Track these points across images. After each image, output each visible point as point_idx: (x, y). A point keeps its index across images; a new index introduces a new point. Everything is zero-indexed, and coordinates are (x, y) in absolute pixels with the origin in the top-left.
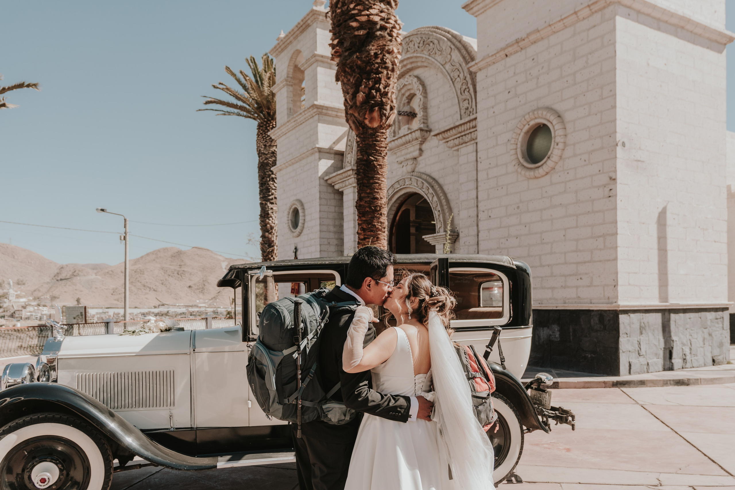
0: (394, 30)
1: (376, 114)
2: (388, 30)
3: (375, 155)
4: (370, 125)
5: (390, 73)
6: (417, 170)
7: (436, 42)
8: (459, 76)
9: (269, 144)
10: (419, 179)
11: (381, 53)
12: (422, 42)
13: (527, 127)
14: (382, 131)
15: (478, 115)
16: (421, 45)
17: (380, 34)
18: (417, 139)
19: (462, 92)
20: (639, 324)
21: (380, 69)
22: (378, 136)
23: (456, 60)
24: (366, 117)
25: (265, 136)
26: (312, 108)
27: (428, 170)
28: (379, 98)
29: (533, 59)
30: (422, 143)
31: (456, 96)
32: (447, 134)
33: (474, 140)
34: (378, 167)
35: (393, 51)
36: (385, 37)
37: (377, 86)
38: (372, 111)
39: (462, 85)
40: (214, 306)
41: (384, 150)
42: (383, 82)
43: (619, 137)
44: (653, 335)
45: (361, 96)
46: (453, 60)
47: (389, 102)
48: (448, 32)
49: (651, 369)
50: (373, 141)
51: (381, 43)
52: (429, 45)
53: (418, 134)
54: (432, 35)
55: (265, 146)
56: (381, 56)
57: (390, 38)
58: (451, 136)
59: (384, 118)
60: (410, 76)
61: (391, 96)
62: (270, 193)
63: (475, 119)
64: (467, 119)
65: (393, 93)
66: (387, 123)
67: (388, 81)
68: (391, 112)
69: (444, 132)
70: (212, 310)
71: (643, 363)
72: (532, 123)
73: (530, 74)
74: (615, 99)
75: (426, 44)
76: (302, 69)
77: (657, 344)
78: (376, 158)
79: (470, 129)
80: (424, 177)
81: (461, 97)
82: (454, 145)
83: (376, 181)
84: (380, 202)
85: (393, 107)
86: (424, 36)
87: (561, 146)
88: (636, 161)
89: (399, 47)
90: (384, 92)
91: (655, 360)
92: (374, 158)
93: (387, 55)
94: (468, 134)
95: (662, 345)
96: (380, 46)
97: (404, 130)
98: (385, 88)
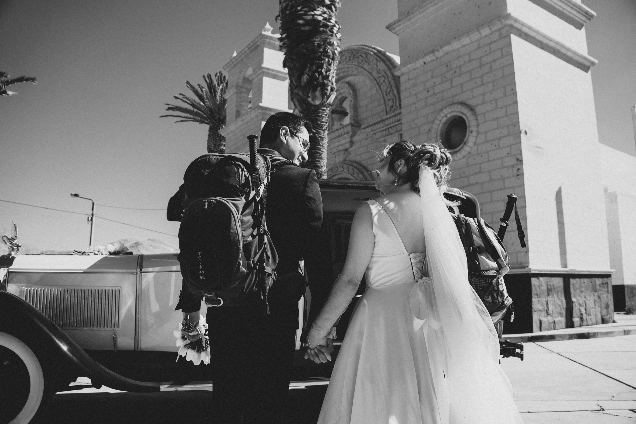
0: (334, 28)
1: (318, 93)
2: (330, 28)
3: (317, 128)
4: (312, 103)
5: (331, 60)
6: (348, 159)
7: (364, 55)
8: (384, 81)
9: (219, 143)
10: (350, 166)
11: (323, 45)
13: (445, 119)
14: (323, 108)
15: (403, 110)
17: (323, 30)
18: (348, 133)
19: (387, 93)
20: (546, 287)
21: (322, 57)
22: (319, 112)
23: (382, 69)
24: (310, 95)
25: (215, 137)
26: (257, 109)
27: (358, 159)
28: (321, 80)
29: (447, 66)
30: (352, 137)
31: (382, 97)
32: (375, 126)
33: (398, 131)
34: (319, 139)
35: (333, 43)
36: (327, 32)
37: (320, 70)
38: (315, 90)
39: (387, 88)
41: (325, 125)
42: (325, 67)
43: (522, 126)
44: (558, 296)
45: (305, 78)
46: (379, 69)
47: (330, 84)
48: (375, 49)
49: (557, 326)
50: (315, 116)
51: (323, 36)
52: (358, 58)
53: (349, 128)
54: (361, 51)
55: (215, 145)
56: (323, 46)
57: (331, 33)
58: (379, 129)
59: (325, 96)
60: (342, 83)
61: (332, 79)
63: (400, 113)
64: (393, 114)
65: (333, 77)
66: (328, 102)
67: (329, 67)
68: (332, 93)
69: (372, 125)
71: (551, 321)
72: (449, 116)
73: (445, 77)
74: (516, 96)
75: (356, 58)
76: (251, 79)
77: (560, 304)
78: (318, 131)
79: (395, 122)
80: (355, 165)
81: (386, 98)
82: (382, 136)
83: (318, 151)
84: (320, 170)
85: (334, 89)
87: (474, 134)
88: (536, 147)
89: (339, 41)
90: (325, 75)
91: (560, 318)
92: (316, 130)
93: (329, 47)
94: (393, 127)
95: (565, 305)
96: (322, 39)
97: (337, 125)
98: (326, 72)
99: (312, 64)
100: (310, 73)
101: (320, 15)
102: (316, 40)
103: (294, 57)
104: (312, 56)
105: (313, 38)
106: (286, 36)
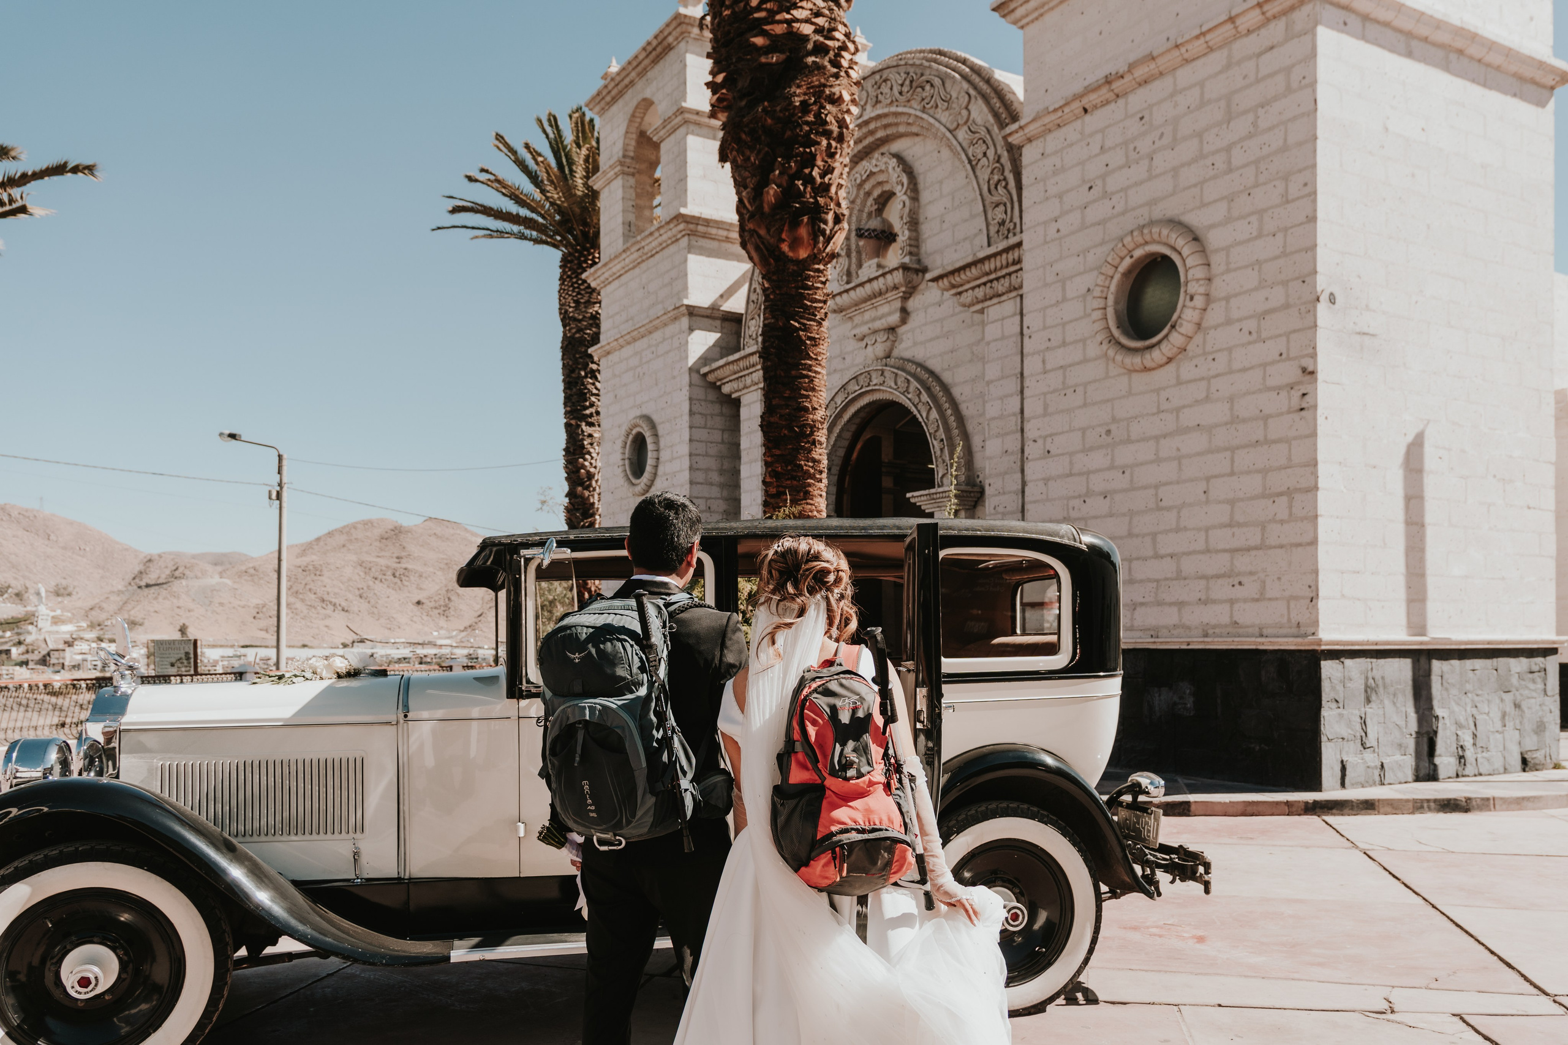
0: (844, 53)
1: (803, 232)
2: (831, 54)
3: (803, 317)
4: (791, 254)
5: (834, 144)
6: (895, 353)
7: (937, 82)
8: (985, 154)
9: (586, 298)
10: (900, 372)
11: (815, 103)
12: (907, 82)
13: (1127, 262)
14: (817, 266)
15: (1026, 237)
16: (905, 89)
17: (813, 62)
18: (895, 288)
19: (992, 187)
20: (1363, 682)
21: (812, 136)
22: (808, 278)
23: (979, 121)
24: (784, 236)
25: (576, 283)
26: (675, 222)
27: (919, 354)
28: (811, 197)
29: (1142, 118)
30: (906, 298)
31: (979, 197)
32: (959, 276)
33: (1015, 289)
34: (808, 342)
35: (841, 96)
36: (824, 67)
37: (807, 171)
38: (795, 224)
39: (992, 173)
40: (470, 645)
41: (821, 308)
42: (819, 163)
43: (1323, 283)
44: (1394, 703)
45: (772, 191)
46: (974, 121)
47: (832, 206)
48: (964, 62)
49: (1389, 776)
50: (797, 288)
51: (815, 80)
52: (923, 88)
53: (898, 277)
54: (930, 67)
55: (577, 302)
56: (815, 108)
57: (835, 70)
58: (969, 282)
59: (821, 238)
60: (883, 154)
61: (836, 193)
62: (587, 404)
63: (1019, 244)
64: (1002, 245)
65: (840, 186)
66: (828, 249)
67: (829, 160)
68: (837, 227)
69: (953, 273)
70: (465, 652)
71: (1372, 764)
72: (1138, 253)
73: (1135, 148)
74: (1315, 201)
75: (917, 87)
76: (655, 139)
77: (1402, 723)
78: (804, 325)
79: (1007, 266)
80: (912, 368)
81: (989, 199)
82: (975, 301)
83: (804, 372)
84: (811, 416)
85: (842, 217)
86: (911, 70)
87: (1199, 301)
88: (1359, 333)
89: (855, 89)
90: (821, 183)
91: (1398, 757)
92: (799, 323)
93: (828, 107)
94: (1004, 277)
95: (1413, 726)
96: (812, 87)
97: (869, 269)
98: (822, 176)
99: (788, 158)
100: (784, 180)
101: (807, 21)
102: (798, 91)
103: (744, 136)
104: (788, 133)
105: (790, 87)
106: (725, 78)
